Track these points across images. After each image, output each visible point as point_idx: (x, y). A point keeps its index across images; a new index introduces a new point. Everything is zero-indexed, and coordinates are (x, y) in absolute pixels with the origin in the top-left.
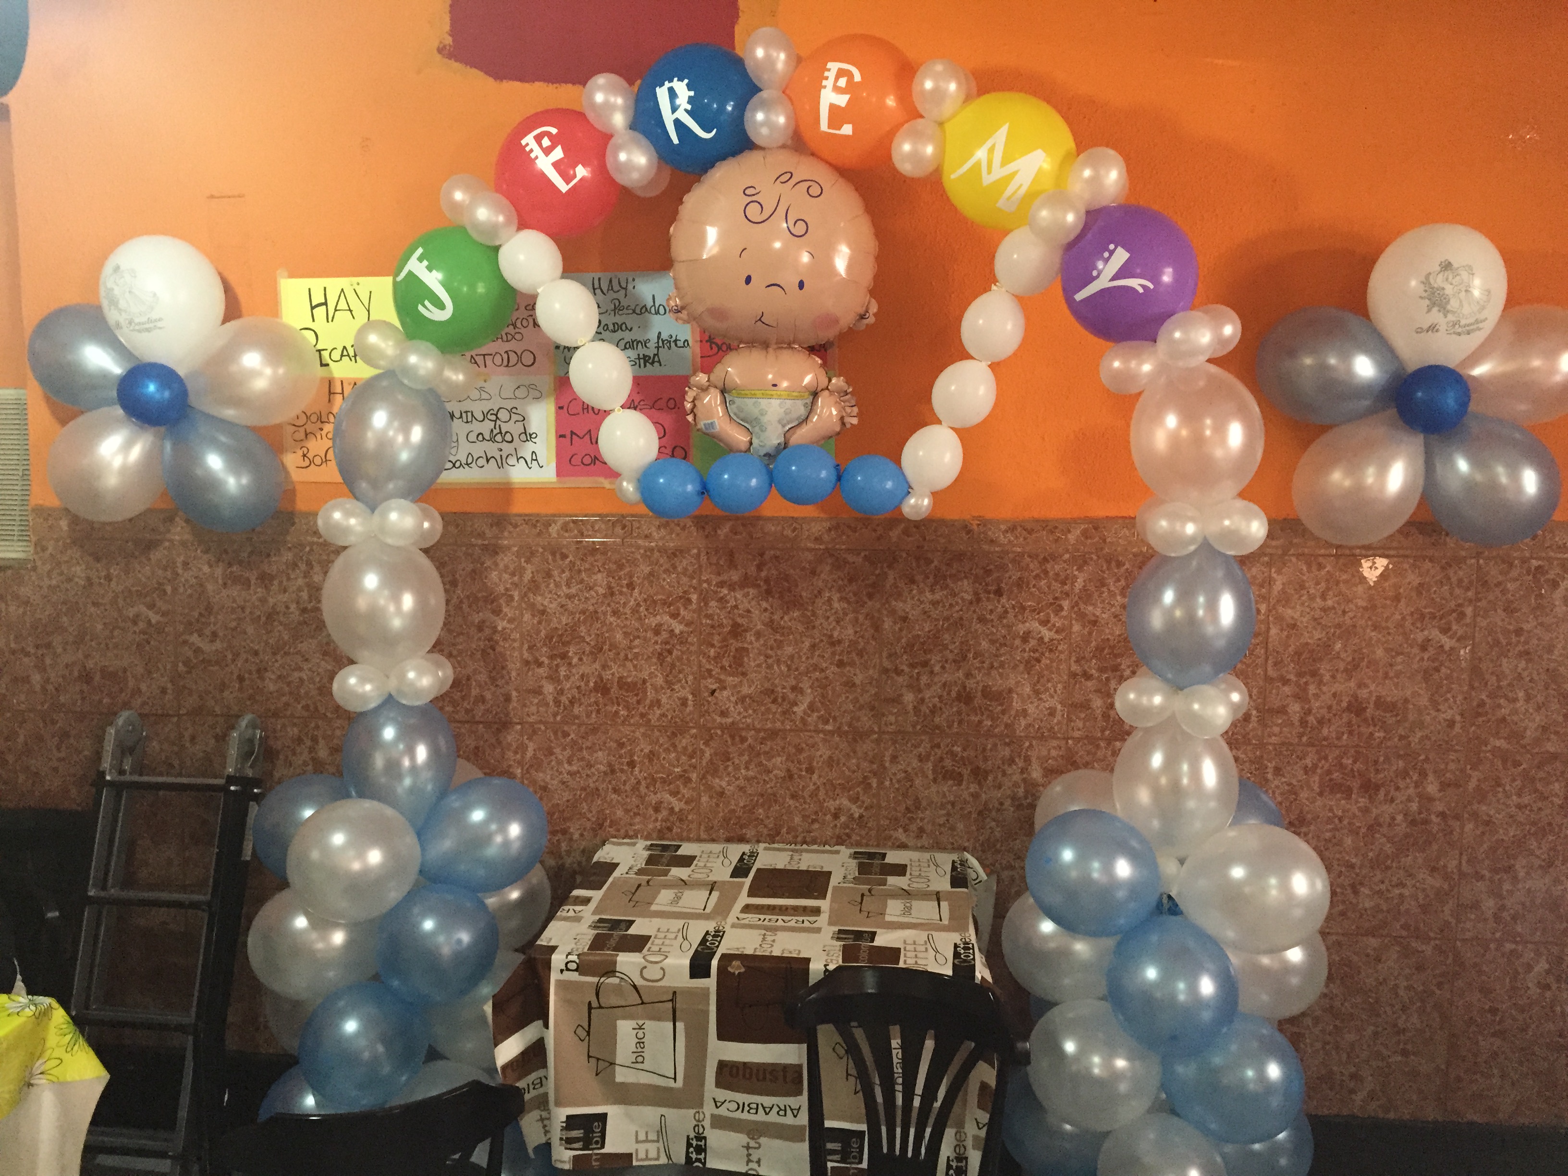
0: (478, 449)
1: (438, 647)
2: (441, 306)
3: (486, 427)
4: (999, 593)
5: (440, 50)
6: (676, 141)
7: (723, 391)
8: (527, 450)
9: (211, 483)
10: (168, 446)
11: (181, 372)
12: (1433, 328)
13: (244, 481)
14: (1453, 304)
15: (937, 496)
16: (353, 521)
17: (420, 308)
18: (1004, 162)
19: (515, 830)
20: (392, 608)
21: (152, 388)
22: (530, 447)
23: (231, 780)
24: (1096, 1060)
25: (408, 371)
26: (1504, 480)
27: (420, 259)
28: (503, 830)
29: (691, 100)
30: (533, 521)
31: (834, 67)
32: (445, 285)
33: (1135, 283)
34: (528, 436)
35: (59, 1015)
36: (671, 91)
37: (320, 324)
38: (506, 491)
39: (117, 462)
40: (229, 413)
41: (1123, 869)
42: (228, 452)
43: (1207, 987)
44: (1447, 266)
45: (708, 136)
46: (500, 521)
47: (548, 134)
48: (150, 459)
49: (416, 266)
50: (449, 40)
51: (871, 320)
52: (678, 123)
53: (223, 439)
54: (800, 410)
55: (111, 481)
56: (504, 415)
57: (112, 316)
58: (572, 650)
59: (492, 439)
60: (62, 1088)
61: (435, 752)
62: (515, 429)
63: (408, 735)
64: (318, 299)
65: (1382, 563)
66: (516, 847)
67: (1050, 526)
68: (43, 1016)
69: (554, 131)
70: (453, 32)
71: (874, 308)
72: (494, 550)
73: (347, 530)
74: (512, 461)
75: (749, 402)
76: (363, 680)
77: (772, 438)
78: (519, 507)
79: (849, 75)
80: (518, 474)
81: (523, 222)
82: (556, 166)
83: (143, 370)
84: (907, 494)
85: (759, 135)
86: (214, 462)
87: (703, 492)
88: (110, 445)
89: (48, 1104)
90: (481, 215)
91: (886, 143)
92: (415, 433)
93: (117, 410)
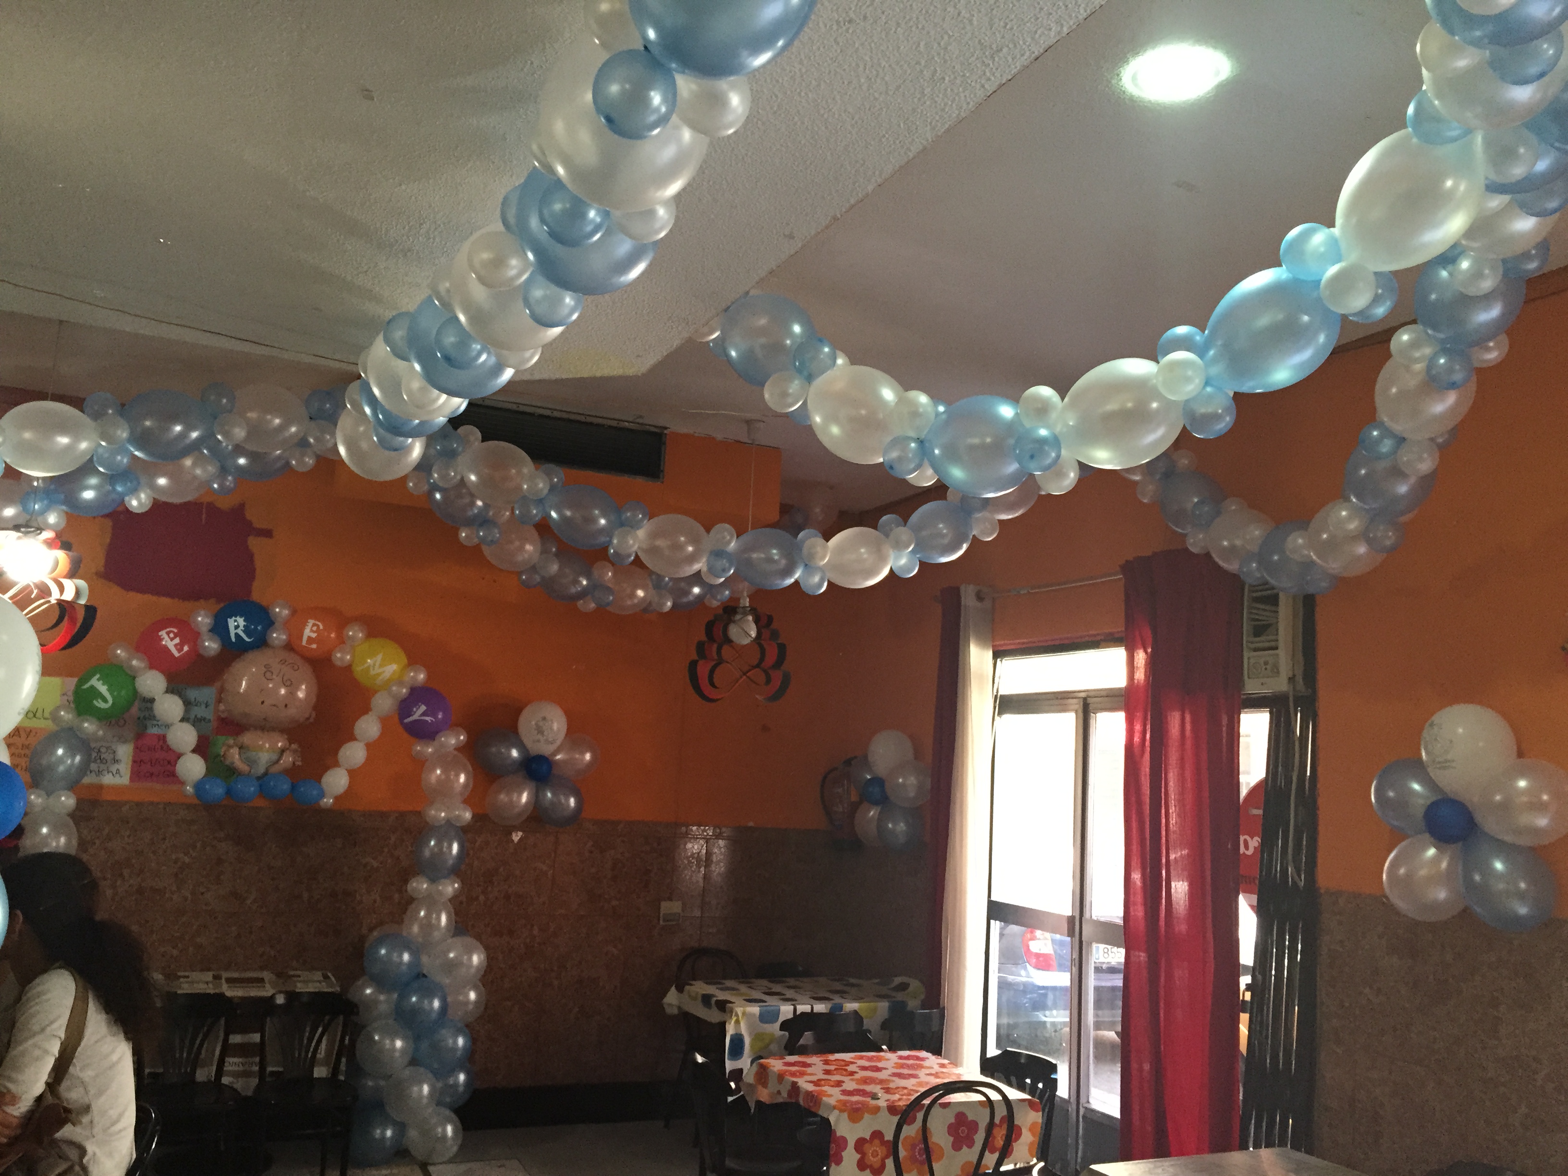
2: (106, 702)
4: (355, 844)
5: (96, 574)
6: (233, 640)
8: (114, 768)
12: (539, 741)
14: (545, 733)
15: (337, 798)
16: (40, 801)
17: (95, 702)
18: (381, 666)
22: (116, 766)
24: (388, 1042)
26: (563, 801)
27: (98, 679)
29: (244, 626)
30: (113, 804)
31: (311, 622)
32: (109, 691)
33: (428, 719)
34: (116, 761)
36: (236, 621)
38: (100, 787)
41: (406, 957)
43: (436, 1004)
44: (544, 719)
45: (249, 640)
47: (173, 632)
49: (97, 683)
50: (102, 569)
52: (236, 634)
54: (275, 757)
56: (103, 750)
59: (95, 761)
62: (109, 757)
65: (520, 834)
67: (383, 815)
69: (176, 631)
70: (106, 565)
71: (314, 715)
73: (37, 806)
74: (105, 773)
77: (261, 770)
78: (106, 797)
79: (318, 626)
80: (108, 780)
81: (152, 666)
82: (174, 645)
84: (322, 797)
85: (272, 642)
87: (227, 793)
90: (134, 663)
91: (330, 653)
92: (76, 759)
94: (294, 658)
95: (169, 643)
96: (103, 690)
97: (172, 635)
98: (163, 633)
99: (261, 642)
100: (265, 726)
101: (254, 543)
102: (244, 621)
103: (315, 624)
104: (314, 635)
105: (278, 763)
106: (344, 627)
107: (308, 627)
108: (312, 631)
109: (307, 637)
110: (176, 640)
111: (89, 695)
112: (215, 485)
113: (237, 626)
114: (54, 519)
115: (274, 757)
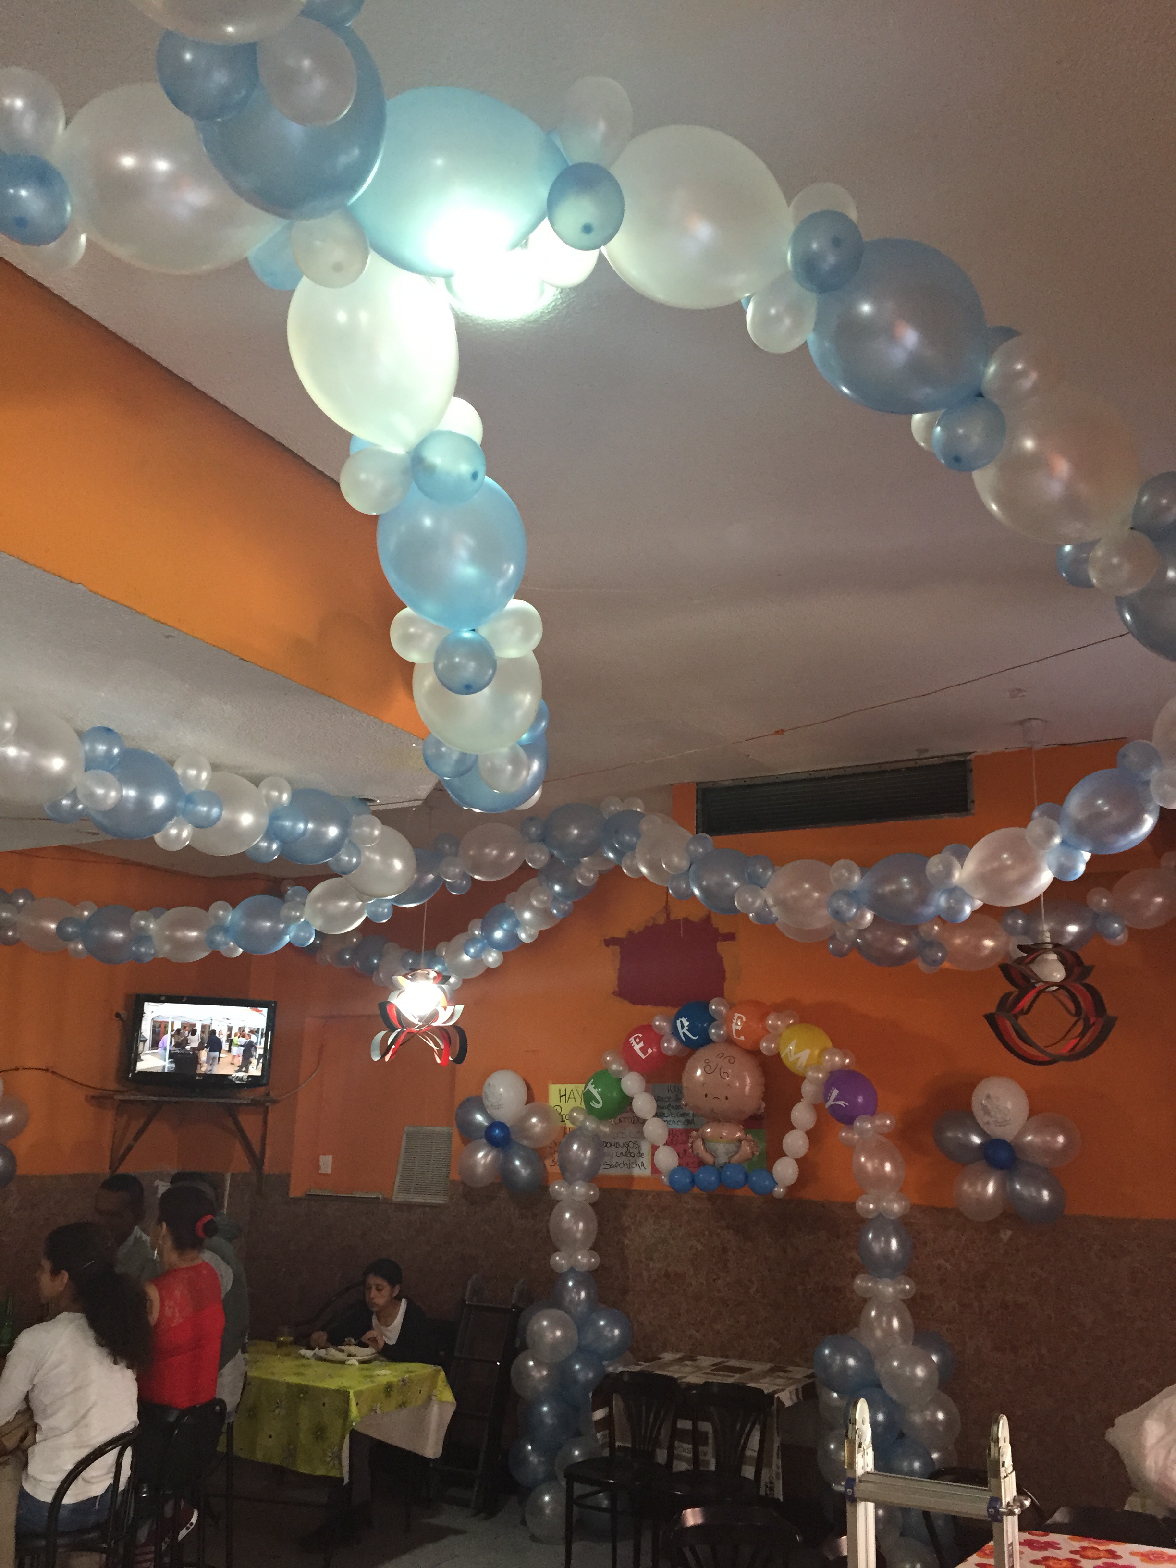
0: (621, 1160)
1: (593, 1248)
2: (598, 1102)
3: (624, 1150)
4: (838, 1238)
5: (613, 993)
6: (684, 1040)
7: (703, 1140)
8: (639, 1161)
9: (515, 1172)
10: (501, 1155)
11: (508, 1125)
13: (528, 1171)
14: (992, 1113)
15: (789, 1188)
16: (562, 1190)
17: (591, 1103)
18: (797, 1053)
19: (617, 1332)
20: (575, 1228)
21: (498, 1132)
22: (642, 1159)
23: (514, 1306)
25: (587, 1128)
27: (592, 1084)
28: (612, 1331)
29: (689, 1026)
30: (643, 1194)
31: (737, 1015)
32: (600, 1094)
33: (842, 1103)
34: (641, 1155)
35: (442, 1374)
36: (681, 1022)
37: (563, 1104)
38: (630, 1179)
39: (483, 1162)
40: (525, 1142)
41: (851, 1362)
42: (522, 1159)
45: (695, 1038)
46: (628, 1193)
47: (638, 1037)
48: (495, 1159)
49: (591, 1087)
50: (617, 989)
51: (763, 1111)
52: (684, 1033)
53: (522, 1153)
54: (735, 1148)
55: (480, 1170)
56: (631, 1145)
57: (486, 1103)
59: (626, 1156)
60: (441, 1403)
61: (587, 1295)
62: (636, 1151)
63: (578, 1285)
64: (563, 1093)
66: (617, 1339)
68: (438, 1372)
69: (641, 1035)
70: (619, 988)
71: (764, 1105)
72: (625, 1206)
73: (560, 1193)
74: (634, 1165)
75: (712, 1144)
76: (561, 1258)
77: (722, 1159)
78: (636, 1187)
79: (741, 1018)
80: (637, 1171)
81: (631, 1069)
82: (641, 1049)
83: (495, 1124)
84: (774, 1187)
85: (714, 1038)
86: (517, 1163)
87: (693, 1182)
88: (481, 1155)
89: (435, 1409)
90: (614, 1067)
91: (758, 1043)
92: (589, 1153)
93: (484, 1141)
94: (732, 1051)
95: (637, 1048)
96: (595, 1092)
97: (638, 1040)
98: (632, 1039)
99: (706, 1041)
100: (716, 1118)
101: (722, 947)
102: (687, 1021)
103: (739, 1018)
104: (739, 1028)
105: (736, 1153)
106: (764, 1017)
107: (734, 1021)
108: (737, 1024)
109: (736, 1030)
110: (642, 1044)
111: (588, 1097)
112: (555, 911)
113: (683, 1026)
114: (492, 958)
115: (732, 1147)
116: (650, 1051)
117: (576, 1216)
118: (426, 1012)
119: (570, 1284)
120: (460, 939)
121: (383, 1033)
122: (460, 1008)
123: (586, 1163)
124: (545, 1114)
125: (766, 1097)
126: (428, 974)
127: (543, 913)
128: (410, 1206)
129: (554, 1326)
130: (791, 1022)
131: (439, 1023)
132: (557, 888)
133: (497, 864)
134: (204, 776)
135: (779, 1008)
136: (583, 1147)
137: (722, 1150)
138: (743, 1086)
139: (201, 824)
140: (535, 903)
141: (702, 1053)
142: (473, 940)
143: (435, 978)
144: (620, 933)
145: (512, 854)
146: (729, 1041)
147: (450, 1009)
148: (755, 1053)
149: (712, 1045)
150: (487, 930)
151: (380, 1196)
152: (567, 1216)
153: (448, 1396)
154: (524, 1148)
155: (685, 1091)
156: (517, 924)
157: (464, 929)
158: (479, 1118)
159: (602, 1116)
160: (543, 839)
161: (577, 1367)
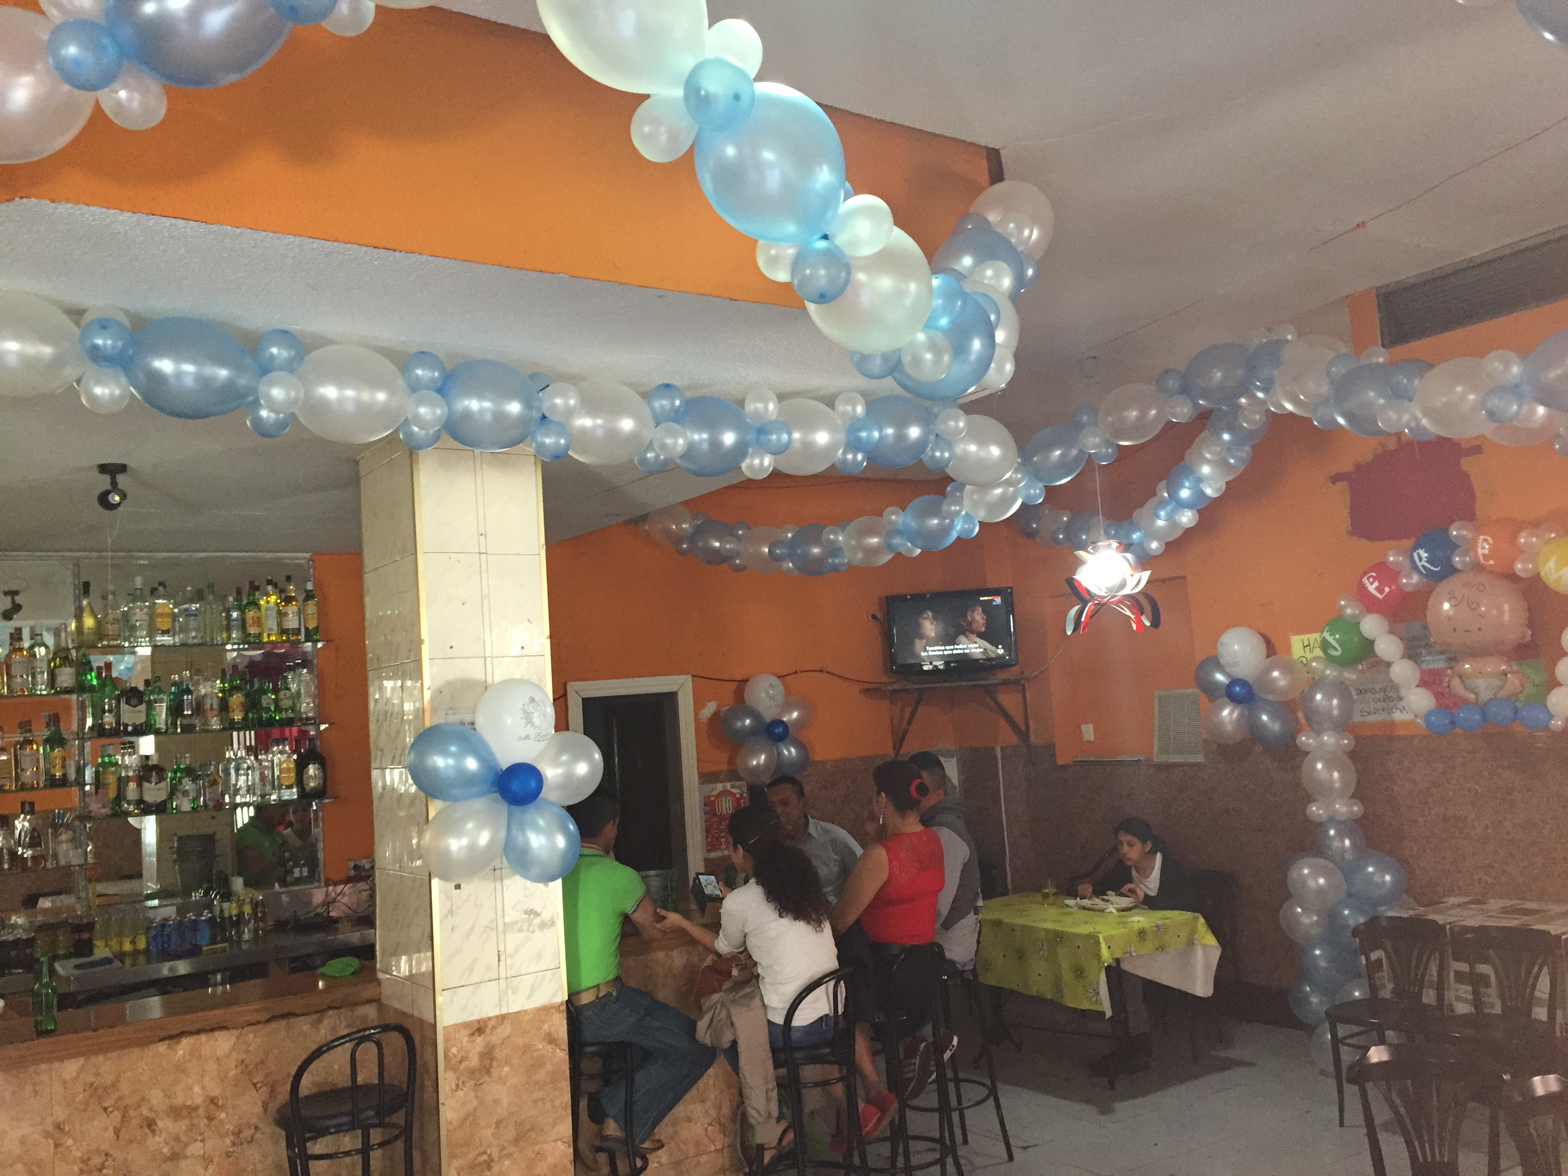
0: (1379, 705)
1: (1354, 797)
2: (1336, 650)
3: (1381, 695)
5: (1346, 532)
7: (1460, 677)
8: (1400, 705)
9: (1263, 725)
10: (1246, 712)
11: (1250, 681)
13: (1276, 725)
16: (1311, 741)
17: (1329, 651)
19: (1388, 878)
20: (1329, 778)
21: (1238, 689)
25: (1328, 677)
27: (1329, 631)
28: (1383, 877)
29: (1427, 557)
30: (1404, 739)
31: (1482, 537)
32: (1337, 641)
34: (1400, 698)
35: (1202, 920)
37: (1307, 654)
38: (1392, 725)
39: (1228, 719)
40: (1270, 697)
42: (1268, 713)
45: (1436, 569)
46: (1390, 739)
47: (1372, 576)
48: (1241, 715)
49: (1326, 635)
50: (1350, 528)
52: (1423, 566)
53: (1268, 708)
54: (1498, 683)
55: (1229, 727)
57: (1222, 661)
58: (1430, 801)
59: (1384, 701)
60: (1205, 946)
61: (1352, 843)
62: (1393, 694)
63: (1341, 835)
64: (1305, 643)
66: (1389, 885)
68: (1196, 919)
69: (1374, 574)
70: (1352, 525)
71: (1529, 633)
72: (1388, 753)
73: (1309, 745)
74: (1394, 710)
75: (1472, 681)
76: (1319, 808)
77: (1486, 696)
78: (1401, 732)
79: (1489, 541)
80: (1398, 716)
81: (1369, 611)
82: (1376, 589)
83: (1234, 682)
84: (1550, 719)
85: (1459, 566)
86: (1265, 718)
87: (1453, 723)
88: (1226, 712)
89: (1199, 952)
90: (1349, 611)
91: (1511, 565)
92: (1335, 702)
93: (1226, 700)
94: (1482, 578)
95: (1372, 588)
96: (1330, 639)
97: (1371, 580)
98: (1365, 580)
99: (1450, 571)
100: (1476, 652)
101: (1467, 464)
102: (1426, 552)
103: (1485, 540)
104: (1486, 552)
105: (1501, 688)
106: (1515, 536)
107: (1480, 545)
108: (1483, 548)
109: (1484, 555)
110: (1376, 584)
111: (1325, 645)
112: (1232, 461)
113: (1420, 559)
114: (1187, 518)
115: (1496, 682)
116: (1387, 589)
117: (1330, 765)
118: (1115, 581)
119: (1332, 832)
120: (1152, 502)
121: (1076, 608)
122: (1146, 575)
123: (1336, 712)
124: (1288, 668)
125: (1531, 623)
126: (1110, 545)
127: (1221, 464)
128: (1168, 767)
129: (1315, 874)
130: (1553, 535)
131: (1127, 591)
132: (1226, 437)
133: (1139, 426)
134: (771, 406)
135: (1535, 525)
136: (1328, 696)
137: (1484, 687)
138: (1501, 612)
139: (778, 451)
140: (1208, 456)
141: (1445, 586)
142: (1163, 504)
143: (1117, 547)
144: (1347, 467)
145: (1153, 412)
146: (1478, 567)
147: (1137, 576)
148: (1512, 577)
149: (1456, 575)
150: (1173, 493)
151: (1142, 758)
152: (1319, 766)
153: (1211, 940)
154: (1269, 702)
155: (1431, 629)
156: (1200, 480)
157: (1153, 494)
158: (1220, 677)
159: (1341, 663)
160: (1185, 390)
161: (1346, 912)
